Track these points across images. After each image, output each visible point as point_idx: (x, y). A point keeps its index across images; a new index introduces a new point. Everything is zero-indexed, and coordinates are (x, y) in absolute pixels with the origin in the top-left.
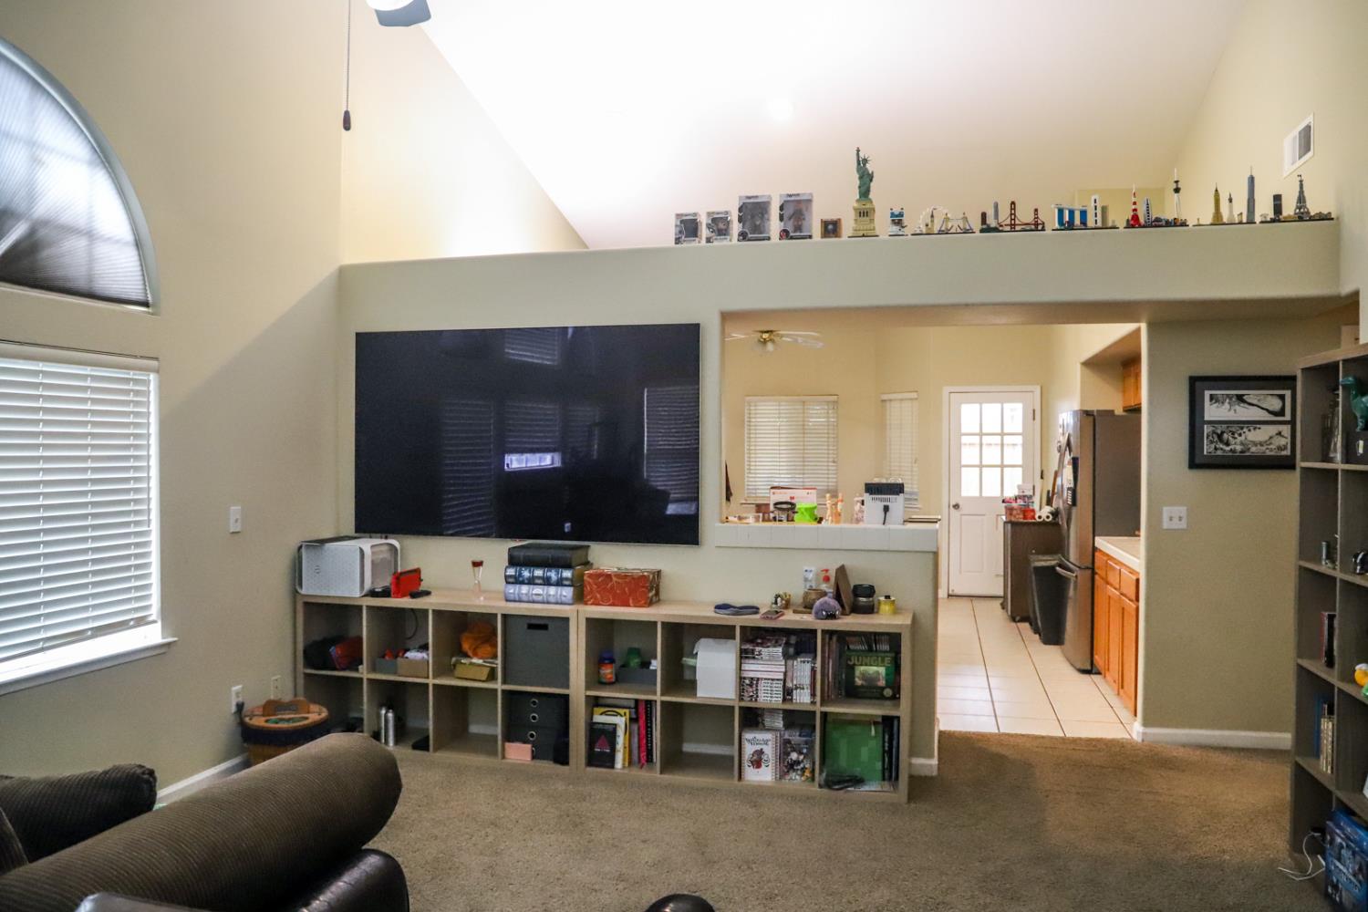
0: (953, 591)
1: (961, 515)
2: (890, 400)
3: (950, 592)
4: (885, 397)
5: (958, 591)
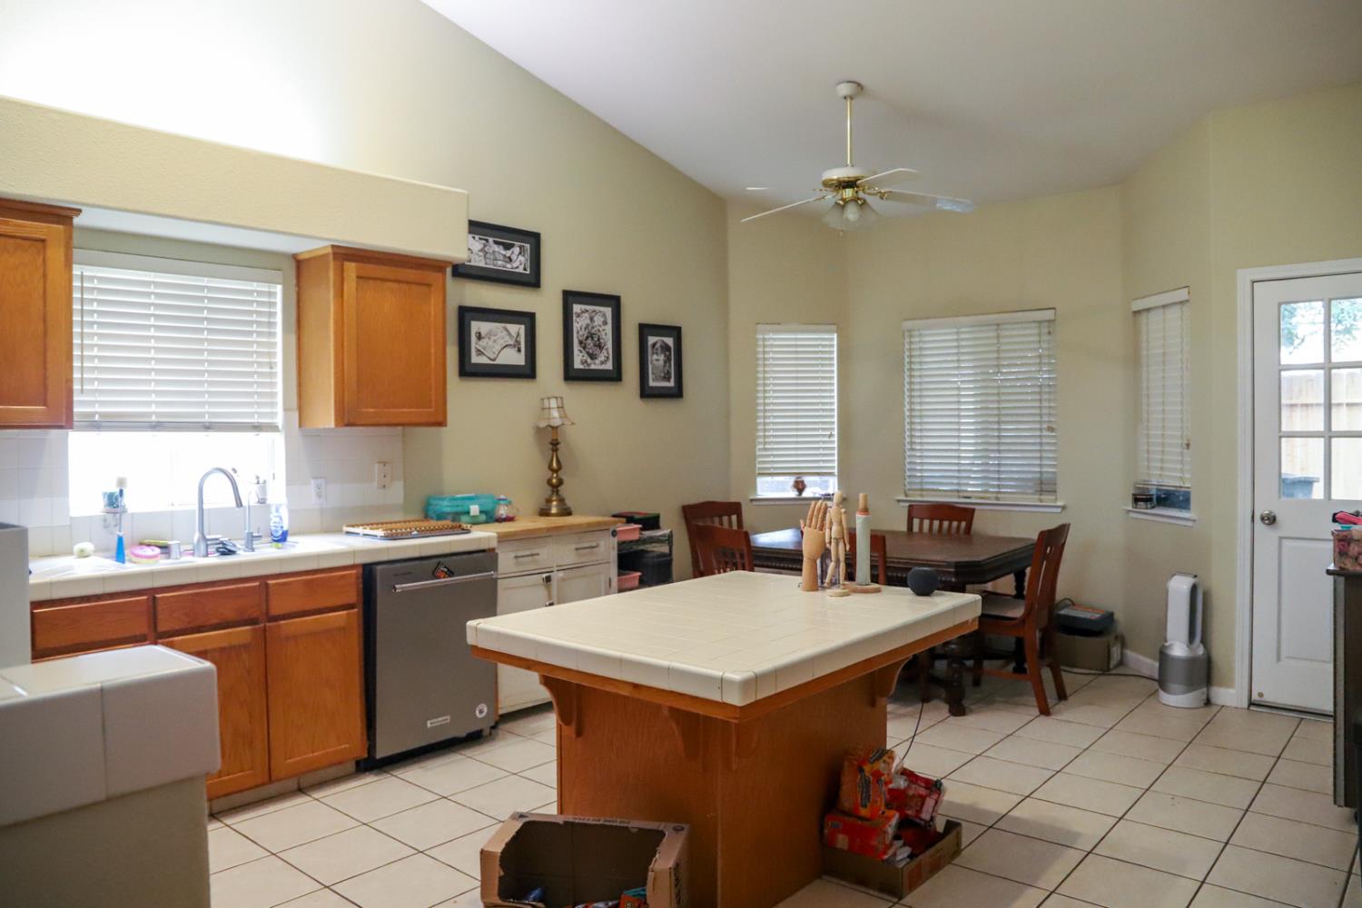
0: (1261, 695)
1: (1281, 538)
2: (1148, 310)
3: (1255, 697)
4: (1138, 305)
5: (1270, 698)
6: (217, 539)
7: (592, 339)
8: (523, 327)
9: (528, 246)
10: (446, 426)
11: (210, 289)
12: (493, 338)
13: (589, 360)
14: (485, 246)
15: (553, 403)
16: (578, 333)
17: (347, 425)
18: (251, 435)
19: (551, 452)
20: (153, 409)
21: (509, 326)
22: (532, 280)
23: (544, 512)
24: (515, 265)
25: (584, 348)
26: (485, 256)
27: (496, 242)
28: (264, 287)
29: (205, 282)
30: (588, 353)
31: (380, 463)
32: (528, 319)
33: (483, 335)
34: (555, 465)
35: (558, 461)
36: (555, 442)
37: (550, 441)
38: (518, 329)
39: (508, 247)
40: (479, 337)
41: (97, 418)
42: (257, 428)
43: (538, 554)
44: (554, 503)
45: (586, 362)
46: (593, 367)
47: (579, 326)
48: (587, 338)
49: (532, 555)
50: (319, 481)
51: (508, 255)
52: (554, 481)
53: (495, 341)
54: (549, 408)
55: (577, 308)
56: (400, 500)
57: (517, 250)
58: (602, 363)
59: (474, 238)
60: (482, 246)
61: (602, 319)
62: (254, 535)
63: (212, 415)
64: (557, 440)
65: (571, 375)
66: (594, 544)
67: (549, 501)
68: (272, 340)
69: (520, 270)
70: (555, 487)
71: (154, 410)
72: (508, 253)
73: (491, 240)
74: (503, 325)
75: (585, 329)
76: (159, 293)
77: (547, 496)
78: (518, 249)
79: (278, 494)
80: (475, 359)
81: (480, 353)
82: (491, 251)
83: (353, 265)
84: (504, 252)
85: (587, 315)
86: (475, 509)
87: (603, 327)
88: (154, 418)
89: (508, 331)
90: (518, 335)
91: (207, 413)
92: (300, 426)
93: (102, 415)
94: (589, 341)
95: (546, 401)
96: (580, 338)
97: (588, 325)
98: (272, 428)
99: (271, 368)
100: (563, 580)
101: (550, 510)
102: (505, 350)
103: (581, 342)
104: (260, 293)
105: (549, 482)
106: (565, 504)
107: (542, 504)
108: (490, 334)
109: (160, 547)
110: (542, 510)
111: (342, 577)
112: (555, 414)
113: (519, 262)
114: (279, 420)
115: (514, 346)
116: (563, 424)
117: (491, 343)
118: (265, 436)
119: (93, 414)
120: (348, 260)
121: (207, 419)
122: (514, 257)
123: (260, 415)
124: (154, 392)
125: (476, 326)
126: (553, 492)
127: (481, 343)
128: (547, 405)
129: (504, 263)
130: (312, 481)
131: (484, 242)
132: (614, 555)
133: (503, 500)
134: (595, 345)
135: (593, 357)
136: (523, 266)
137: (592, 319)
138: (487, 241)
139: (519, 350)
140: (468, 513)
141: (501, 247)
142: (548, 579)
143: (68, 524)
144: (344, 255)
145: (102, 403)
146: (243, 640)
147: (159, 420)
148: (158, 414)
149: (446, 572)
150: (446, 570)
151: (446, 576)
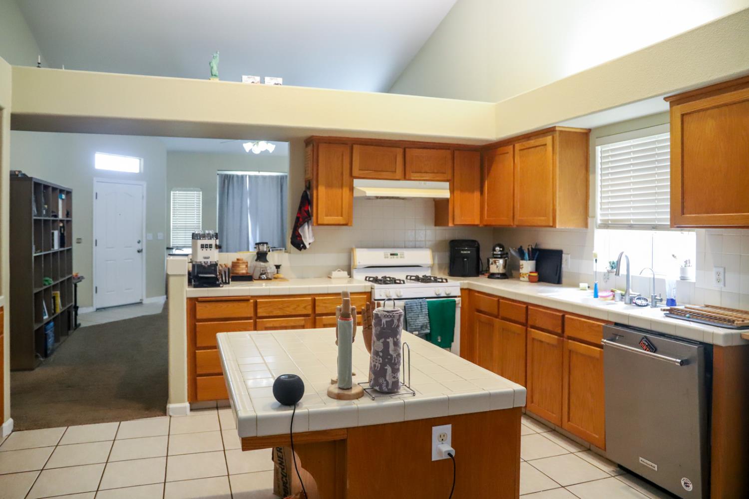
29: (656, 138)
41: (610, 223)
50: (719, 270)
62: (657, 298)
63: (659, 220)
71: (631, 218)
76: (635, 151)
88: (630, 222)
91: (656, 218)
93: (612, 220)
111: (598, 325)
119: (609, 220)
124: (632, 207)
130: (714, 269)
145: (612, 214)
146: (554, 342)
147: (635, 223)
148: (634, 220)
149: (647, 346)
150: (647, 344)
151: (648, 349)
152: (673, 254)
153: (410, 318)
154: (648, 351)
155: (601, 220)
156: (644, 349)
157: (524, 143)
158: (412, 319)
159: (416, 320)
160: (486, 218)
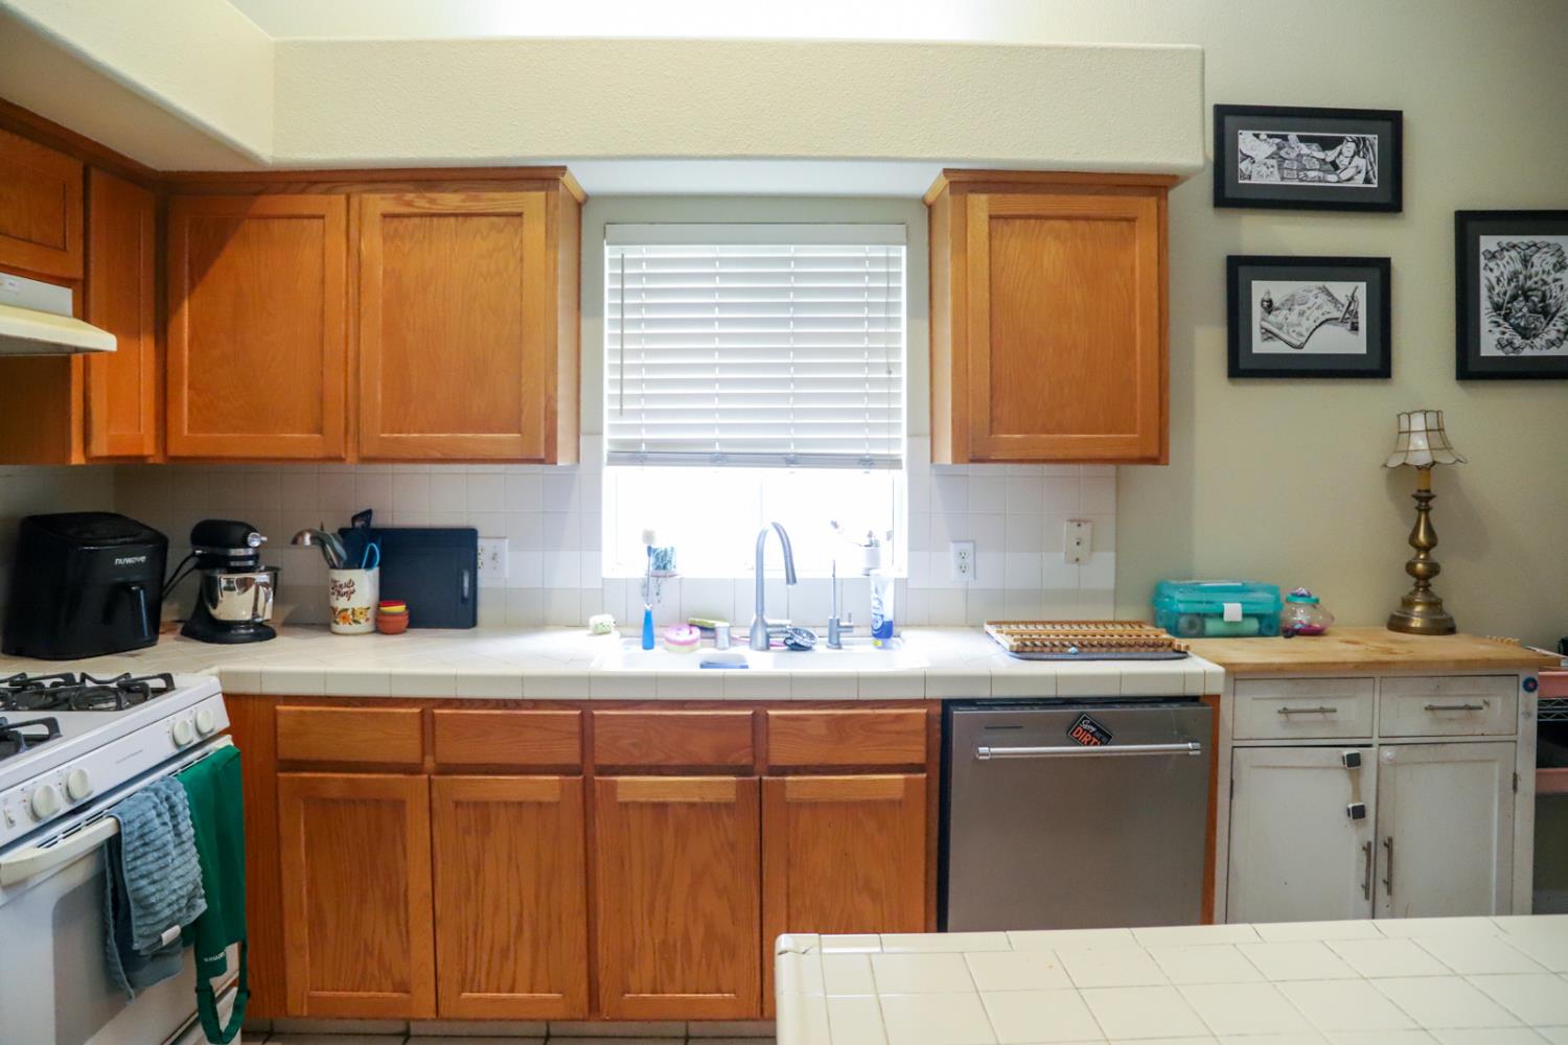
6: (782, 626)
7: (1527, 298)
8: (1362, 286)
9: (1373, 138)
10: (1167, 464)
11: (799, 261)
12: (1297, 308)
13: (1518, 341)
14: (1280, 148)
15: (1418, 423)
16: (1491, 289)
17: (974, 461)
18: (858, 473)
19: (1416, 512)
20: (717, 435)
21: (1333, 286)
22: (1387, 199)
23: (1398, 624)
24: (1345, 175)
25: (1506, 318)
26: (1280, 167)
27: (1302, 139)
28: (879, 252)
29: (792, 251)
30: (1516, 328)
31: (1072, 521)
32: (1377, 272)
33: (1276, 303)
34: (1422, 536)
35: (1430, 531)
36: (1424, 494)
37: (1415, 492)
38: (1354, 292)
39: (1327, 144)
40: (1269, 307)
41: (643, 448)
42: (867, 462)
43: (1334, 711)
44: (1418, 609)
45: (1510, 343)
46: (1527, 352)
47: (1493, 277)
48: (1514, 298)
49: (1322, 711)
50: (964, 546)
51: (1329, 159)
52: (1420, 566)
53: (1302, 314)
54: (1409, 432)
55: (1488, 243)
56: (1108, 582)
57: (1349, 148)
58: (1551, 344)
59: (1257, 136)
60: (1274, 148)
61: (1554, 260)
62: (842, 624)
63: (799, 442)
64: (1428, 491)
65: (1471, 368)
66: (1478, 702)
67: (1408, 603)
68: (892, 330)
69: (1359, 182)
70: (1424, 578)
71: (717, 437)
72: (1331, 155)
73: (1292, 136)
74: (1320, 284)
75: (1510, 281)
76: (726, 274)
77: (1405, 593)
78: (1352, 146)
79: (896, 562)
80: (1260, 346)
81: (1269, 335)
82: (1293, 155)
83: (984, 197)
84: (1321, 155)
85: (1513, 253)
86: (1233, 610)
87: (1554, 275)
88: (717, 448)
89: (1329, 294)
90: (1353, 299)
91: (792, 439)
92: (932, 461)
93: (649, 443)
94: (1519, 304)
95: (1404, 419)
96: (1496, 299)
97: (1515, 274)
98: (893, 463)
99: (890, 372)
100: (1394, 763)
101: (1408, 620)
102: (1324, 326)
103: (1497, 307)
104: (874, 261)
105: (1410, 568)
106: (1441, 612)
107: (1395, 607)
108: (1290, 303)
109: (702, 628)
110: (1393, 617)
111: (899, 717)
112: (1420, 442)
113: (1355, 167)
114: (902, 451)
115: (1344, 321)
116: (1434, 463)
117: (1293, 317)
118: (878, 475)
119: (639, 442)
120: (972, 191)
121: (792, 449)
122: (1343, 161)
123: (873, 442)
124: (718, 410)
125: (1260, 289)
126: (1417, 586)
127: (1271, 317)
128: (1405, 426)
129: (1321, 174)
130: (952, 545)
131: (1277, 140)
132: (1529, 728)
133: (1302, 596)
134: (1533, 311)
135: (1526, 333)
136: (1362, 176)
137: (1526, 261)
138: (1285, 138)
139: (1355, 328)
140: (1221, 615)
141: (1314, 146)
142: (1354, 761)
143: (600, 587)
144: (968, 182)
145: (650, 427)
146: (730, 795)
147: (725, 450)
148: (723, 442)
149: (1092, 734)
150: (1094, 729)
151: (1095, 740)
152: (835, 520)
153: (143, 882)
154: (1095, 744)
155: (611, 442)
156: (1084, 745)
157: (410, 196)
158: (154, 882)
159: (166, 878)
160: (186, 432)
